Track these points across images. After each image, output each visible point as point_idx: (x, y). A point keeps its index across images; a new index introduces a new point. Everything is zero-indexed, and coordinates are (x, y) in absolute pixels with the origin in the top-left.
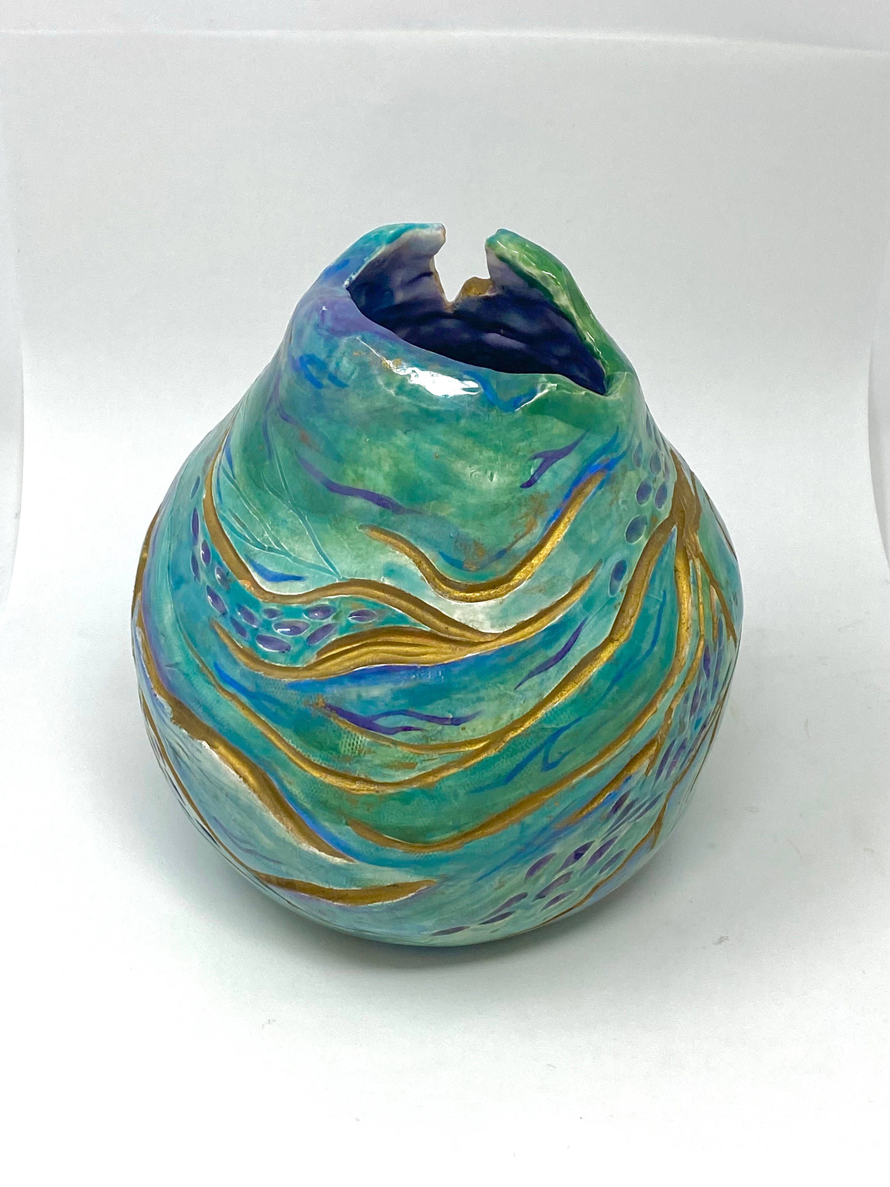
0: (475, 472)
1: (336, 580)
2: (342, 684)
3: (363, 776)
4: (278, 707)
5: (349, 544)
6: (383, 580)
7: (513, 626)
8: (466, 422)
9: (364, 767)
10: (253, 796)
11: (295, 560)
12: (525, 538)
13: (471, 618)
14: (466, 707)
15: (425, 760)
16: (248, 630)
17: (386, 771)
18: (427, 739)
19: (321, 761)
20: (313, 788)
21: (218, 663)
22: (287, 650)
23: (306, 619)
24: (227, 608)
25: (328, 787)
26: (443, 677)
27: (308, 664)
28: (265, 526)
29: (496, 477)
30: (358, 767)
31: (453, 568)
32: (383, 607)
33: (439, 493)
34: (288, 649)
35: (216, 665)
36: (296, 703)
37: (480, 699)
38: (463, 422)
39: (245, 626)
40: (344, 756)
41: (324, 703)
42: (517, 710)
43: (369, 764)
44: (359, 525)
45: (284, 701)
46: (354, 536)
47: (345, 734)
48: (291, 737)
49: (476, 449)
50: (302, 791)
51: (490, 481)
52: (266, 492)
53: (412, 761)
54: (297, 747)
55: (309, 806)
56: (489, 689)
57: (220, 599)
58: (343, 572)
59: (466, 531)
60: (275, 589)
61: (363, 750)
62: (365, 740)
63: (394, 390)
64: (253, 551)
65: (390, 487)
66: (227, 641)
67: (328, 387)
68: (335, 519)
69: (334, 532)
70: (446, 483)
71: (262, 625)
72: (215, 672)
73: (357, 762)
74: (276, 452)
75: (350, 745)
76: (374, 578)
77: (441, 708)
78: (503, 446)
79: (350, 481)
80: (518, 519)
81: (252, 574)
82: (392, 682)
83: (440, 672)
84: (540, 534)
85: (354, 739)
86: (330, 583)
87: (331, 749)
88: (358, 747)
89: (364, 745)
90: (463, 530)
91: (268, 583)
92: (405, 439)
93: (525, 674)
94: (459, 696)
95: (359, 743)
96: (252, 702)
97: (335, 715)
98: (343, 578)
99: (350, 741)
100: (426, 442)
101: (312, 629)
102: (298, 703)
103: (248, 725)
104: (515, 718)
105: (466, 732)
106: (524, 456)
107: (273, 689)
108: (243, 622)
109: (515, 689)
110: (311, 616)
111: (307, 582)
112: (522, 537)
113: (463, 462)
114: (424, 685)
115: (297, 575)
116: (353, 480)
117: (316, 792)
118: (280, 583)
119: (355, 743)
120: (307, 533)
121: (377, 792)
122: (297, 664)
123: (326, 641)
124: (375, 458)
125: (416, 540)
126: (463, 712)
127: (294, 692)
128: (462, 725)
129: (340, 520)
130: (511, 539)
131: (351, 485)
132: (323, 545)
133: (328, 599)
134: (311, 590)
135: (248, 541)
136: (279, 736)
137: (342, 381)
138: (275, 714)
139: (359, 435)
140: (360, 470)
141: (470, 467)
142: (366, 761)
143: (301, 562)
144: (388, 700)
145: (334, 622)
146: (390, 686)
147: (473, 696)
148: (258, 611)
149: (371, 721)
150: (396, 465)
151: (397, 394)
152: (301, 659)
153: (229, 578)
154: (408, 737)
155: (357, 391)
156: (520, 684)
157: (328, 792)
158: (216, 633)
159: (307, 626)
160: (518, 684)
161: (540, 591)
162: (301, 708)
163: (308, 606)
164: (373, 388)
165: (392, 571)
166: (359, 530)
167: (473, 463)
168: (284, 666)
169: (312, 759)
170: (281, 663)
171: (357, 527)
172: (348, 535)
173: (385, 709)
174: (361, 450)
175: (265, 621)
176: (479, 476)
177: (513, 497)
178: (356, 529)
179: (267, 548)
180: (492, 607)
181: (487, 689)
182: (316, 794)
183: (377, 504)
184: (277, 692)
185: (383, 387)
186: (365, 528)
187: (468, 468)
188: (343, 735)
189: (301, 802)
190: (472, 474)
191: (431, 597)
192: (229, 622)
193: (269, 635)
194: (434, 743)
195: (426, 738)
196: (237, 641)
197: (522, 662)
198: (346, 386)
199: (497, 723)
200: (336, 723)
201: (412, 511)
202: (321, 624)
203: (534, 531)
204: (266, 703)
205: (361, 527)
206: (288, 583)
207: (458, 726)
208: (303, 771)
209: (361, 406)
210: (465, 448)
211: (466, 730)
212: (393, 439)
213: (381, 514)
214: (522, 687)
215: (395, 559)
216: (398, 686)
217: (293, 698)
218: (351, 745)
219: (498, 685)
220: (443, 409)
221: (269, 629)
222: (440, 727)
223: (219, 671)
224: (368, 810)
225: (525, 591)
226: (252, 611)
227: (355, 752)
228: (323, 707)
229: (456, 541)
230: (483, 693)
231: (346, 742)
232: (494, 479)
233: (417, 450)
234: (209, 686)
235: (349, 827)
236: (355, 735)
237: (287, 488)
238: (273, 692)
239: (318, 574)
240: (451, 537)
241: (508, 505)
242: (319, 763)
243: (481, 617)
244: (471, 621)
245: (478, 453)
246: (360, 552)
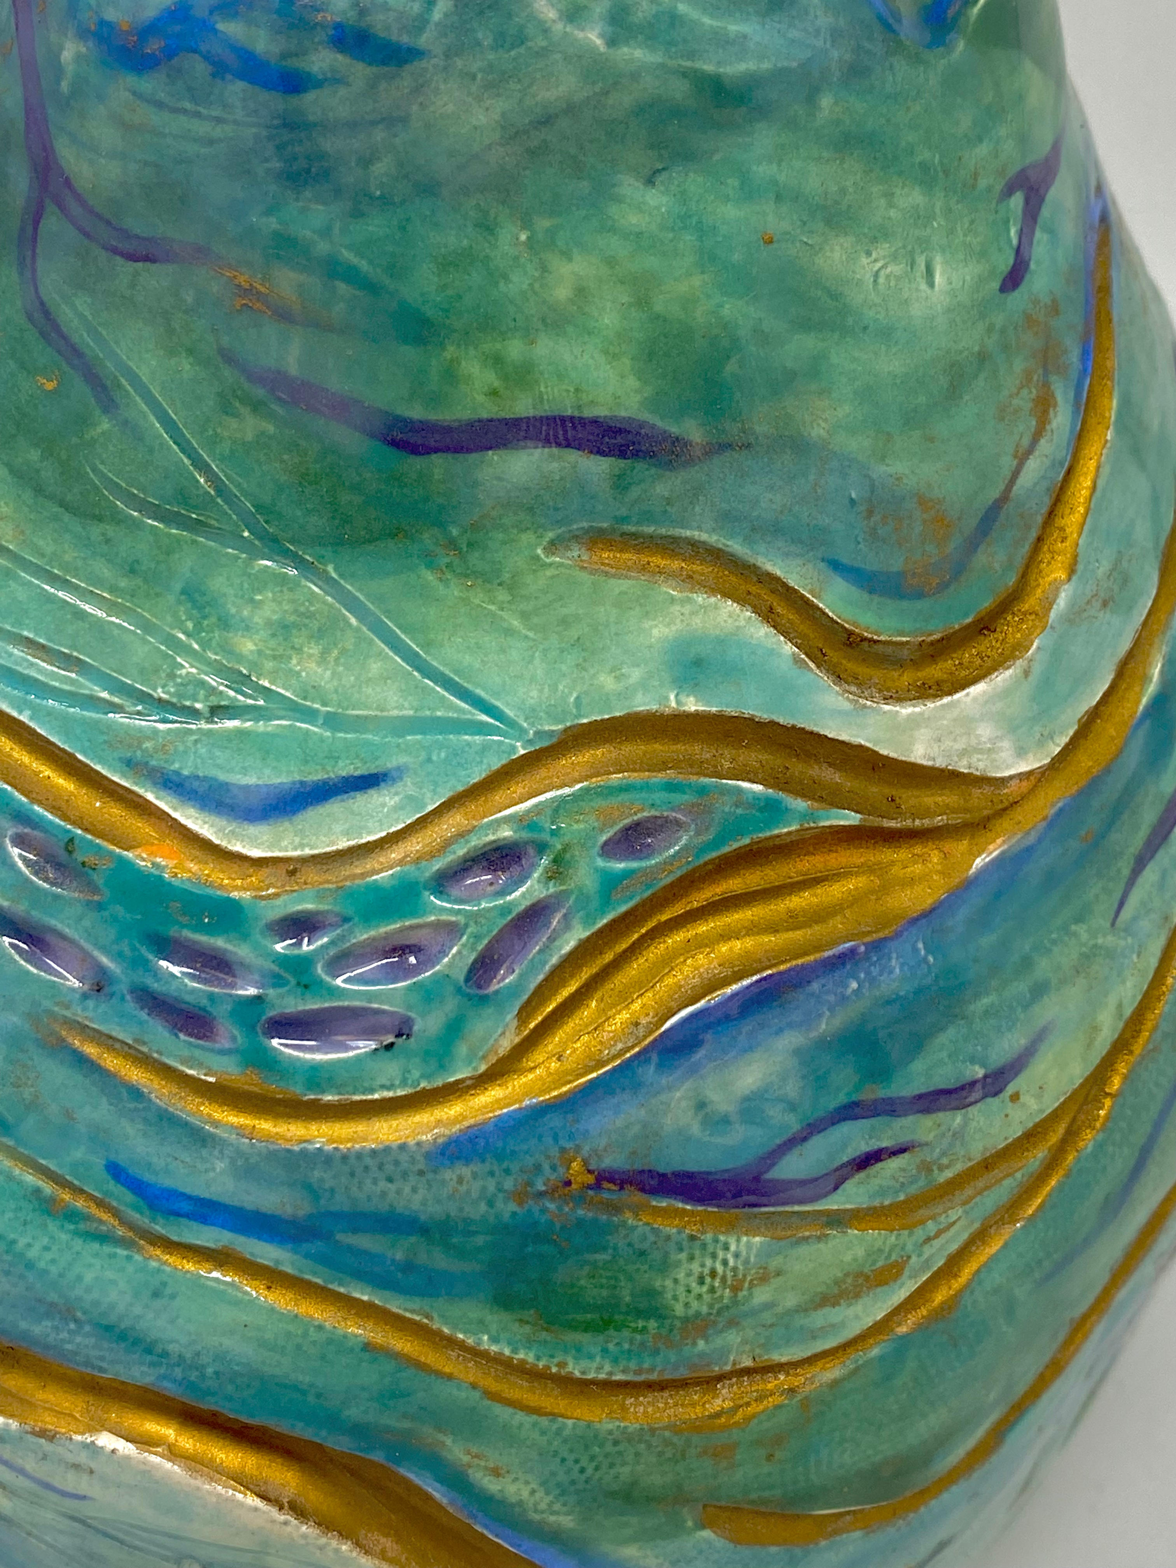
0: (884, 267)
1: (514, 749)
2: (637, 1086)
3: (747, 1363)
4: (413, 1239)
5: (525, 616)
6: (678, 702)
7: (1071, 732)
8: (836, 103)
9: (750, 1333)
10: (337, 1551)
11: (332, 721)
12: (1037, 453)
13: (960, 745)
14: (1009, 1029)
15: (928, 1240)
16: (221, 1012)
17: (820, 1318)
18: (930, 1170)
19: (607, 1368)
20: (584, 1462)
21: (122, 1159)
22: (399, 1035)
23: (443, 910)
24: (105, 960)
25: (640, 1441)
26: (931, 959)
27: (493, 1059)
28: (171, 641)
29: (942, 274)
30: (733, 1337)
31: (876, 599)
32: (702, 791)
33: (789, 364)
34: (403, 1030)
35: (116, 1171)
36: (483, 1207)
37: (1039, 990)
38: (826, 101)
39: (204, 1002)
40: (686, 1320)
41: (589, 1172)
42: (1129, 984)
43: (767, 1317)
44: (545, 541)
45: (435, 1210)
46: (534, 584)
47: (681, 1250)
48: (482, 1326)
49: (876, 189)
50: (543, 1484)
51: (929, 291)
52: (137, 525)
53: (894, 1257)
54: (515, 1351)
55: (566, 1521)
56: (1056, 950)
57: (63, 937)
58: (531, 714)
59: (890, 470)
60: (285, 843)
61: (744, 1276)
62: (749, 1245)
63: (597, 31)
64: (148, 738)
65: (632, 382)
66: (136, 1075)
67: (336, 80)
68: (452, 544)
69: (455, 591)
70: (804, 325)
71: (277, 980)
72: (123, 1196)
73: (733, 1323)
74: (134, 379)
75: (701, 1281)
76: (643, 703)
77: (950, 1056)
78: (941, 163)
79: (481, 398)
80: (1011, 396)
81: (175, 815)
82: (791, 1026)
83: (920, 945)
84: (1068, 429)
85: (714, 1256)
86: (496, 763)
87: (640, 1313)
88: (729, 1274)
89: (747, 1262)
90: (880, 471)
91: (252, 830)
92: (653, 202)
93: (1125, 868)
94: (986, 1001)
95: (731, 1262)
96: (307, 1256)
97: (638, 1197)
98: (537, 733)
99: (703, 1265)
100: (727, 199)
101: (477, 937)
102: (491, 1204)
103: (305, 1334)
104: (1128, 1012)
105: (1024, 1105)
106: (989, 189)
107: (383, 1185)
108: (194, 991)
109: (1113, 924)
110: (455, 892)
111: (407, 786)
112: (1030, 451)
113: (847, 241)
114: (889, 1002)
115: (361, 770)
116: (494, 393)
117: (597, 1469)
118: (300, 817)
119: (720, 1269)
120: (353, 621)
121: (792, 1391)
122: (454, 1073)
123: (545, 963)
124: (562, 293)
125: (748, 540)
126: (1006, 1046)
127: (466, 1171)
128: (1010, 1089)
129: (470, 545)
130: (1008, 463)
131: (487, 410)
132: (427, 645)
133: (507, 820)
134: (430, 808)
135: (117, 708)
136: (439, 1334)
137: (394, 38)
138: (408, 1267)
139: (487, 227)
140: (515, 349)
141: (869, 254)
142: (754, 1313)
143: (360, 724)
144: (792, 1089)
145: (552, 888)
146: (791, 1040)
147: (1021, 987)
148: (245, 937)
149: (757, 1179)
150: (642, 302)
151: (612, 42)
152: (462, 1049)
153: (80, 857)
154: (875, 1183)
155: (459, 63)
156: (1121, 904)
157: (637, 1454)
158: (82, 1061)
159: (452, 930)
160: (1116, 906)
161: (1105, 604)
162: (506, 1216)
163: (438, 865)
164: (521, 39)
165: (698, 663)
166: (548, 561)
167: (874, 240)
168: (400, 1093)
169: (575, 1369)
170: (388, 1088)
171: (539, 551)
172: (512, 587)
173: (793, 1124)
174: (505, 277)
175: (283, 961)
176: (898, 278)
177: (990, 329)
178: (538, 558)
179: (206, 712)
180: (1005, 693)
181: (1049, 951)
182: (598, 1475)
183: (600, 453)
184: (399, 1192)
185: (559, 27)
186: (568, 548)
187: (864, 260)
188: (675, 1256)
189: (537, 1517)
190: (876, 275)
191: (841, 713)
192: (130, 1006)
193: (313, 1004)
194: (949, 1174)
195: (926, 1168)
196: (184, 1061)
197: (1114, 836)
198: (413, 54)
199: (1089, 1045)
200: (648, 1224)
201: (724, 447)
202: (504, 910)
203: (1054, 424)
204: (364, 1242)
205: (552, 547)
206: (334, 807)
207: (1001, 1095)
208: (544, 1421)
209: (480, 118)
210: (843, 191)
211: (1023, 1099)
212: (614, 210)
213: (620, 484)
214: (1127, 913)
215: (697, 621)
216: (813, 1034)
217: (468, 1192)
218: (708, 1280)
219: (1073, 927)
220: (766, 65)
221: (307, 986)
222: (958, 1118)
223: (137, 1186)
224: (770, 1457)
225: (1074, 616)
226: (220, 942)
227: (722, 1297)
228: (589, 1187)
229: (870, 513)
230: (1043, 967)
231: (689, 1274)
232: (938, 279)
233: (702, 230)
234: (107, 1249)
235: (706, 1534)
236: (716, 1241)
237: (221, 489)
238: (384, 1194)
239: (441, 746)
240: (852, 502)
241: (983, 357)
242: (602, 1376)
243: (985, 731)
244: (964, 753)
245: (883, 201)
246: (574, 633)
